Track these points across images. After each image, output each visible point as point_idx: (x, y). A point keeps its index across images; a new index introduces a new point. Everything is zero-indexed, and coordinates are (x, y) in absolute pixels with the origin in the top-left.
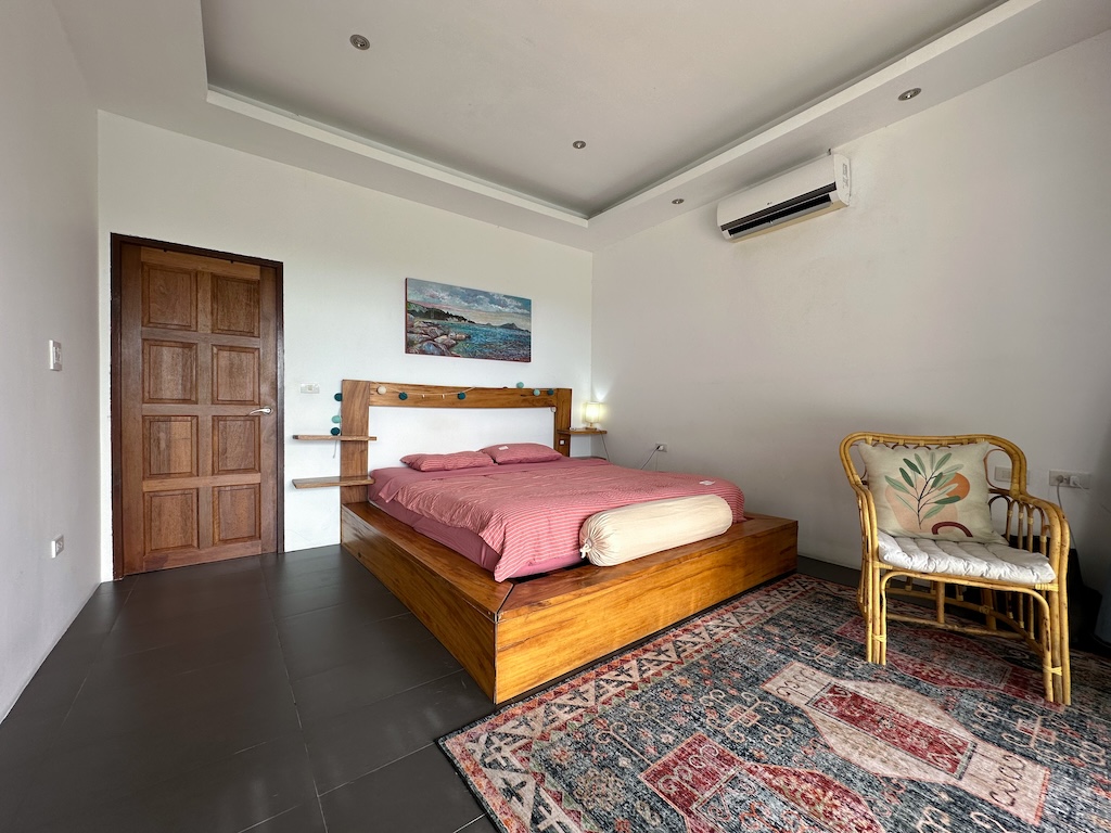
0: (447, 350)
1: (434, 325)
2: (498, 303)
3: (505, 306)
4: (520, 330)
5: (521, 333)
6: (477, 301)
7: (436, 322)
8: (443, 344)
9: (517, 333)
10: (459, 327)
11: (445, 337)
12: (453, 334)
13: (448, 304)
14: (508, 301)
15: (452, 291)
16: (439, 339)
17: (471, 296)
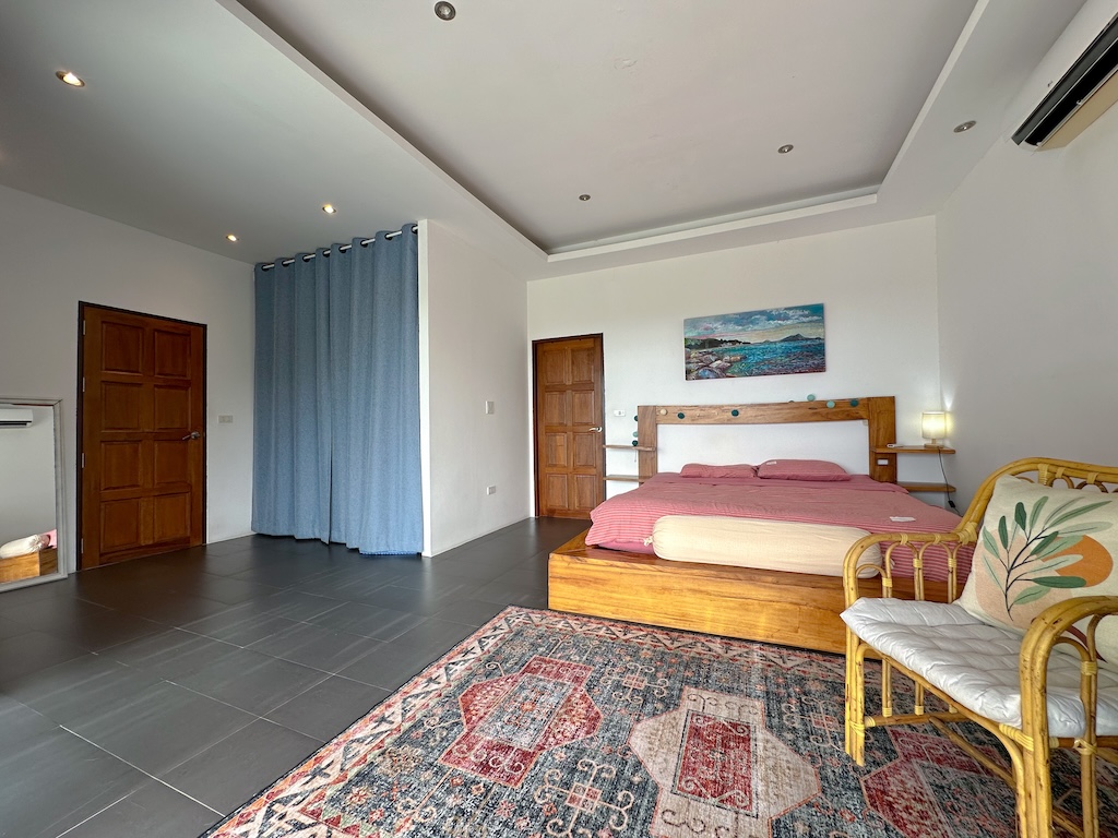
0: (723, 373)
1: (709, 353)
2: (778, 317)
3: (786, 318)
4: (807, 339)
5: (809, 343)
6: (752, 322)
7: (710, 350)
8: (717, 368)
9: (804, 343)
10: (734, 350)
11: (719, 362)
12: (728, 358)
13: (722, 332)
14: (791, 313)
15: (725, 319)
16: (714, 365)
17: (745, 319)
